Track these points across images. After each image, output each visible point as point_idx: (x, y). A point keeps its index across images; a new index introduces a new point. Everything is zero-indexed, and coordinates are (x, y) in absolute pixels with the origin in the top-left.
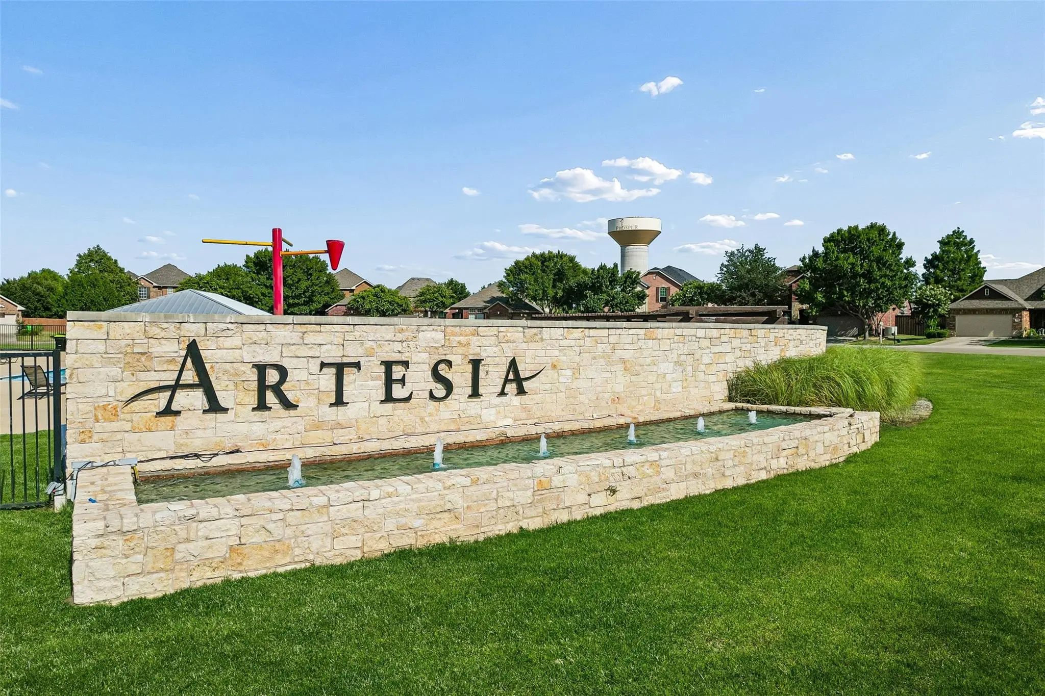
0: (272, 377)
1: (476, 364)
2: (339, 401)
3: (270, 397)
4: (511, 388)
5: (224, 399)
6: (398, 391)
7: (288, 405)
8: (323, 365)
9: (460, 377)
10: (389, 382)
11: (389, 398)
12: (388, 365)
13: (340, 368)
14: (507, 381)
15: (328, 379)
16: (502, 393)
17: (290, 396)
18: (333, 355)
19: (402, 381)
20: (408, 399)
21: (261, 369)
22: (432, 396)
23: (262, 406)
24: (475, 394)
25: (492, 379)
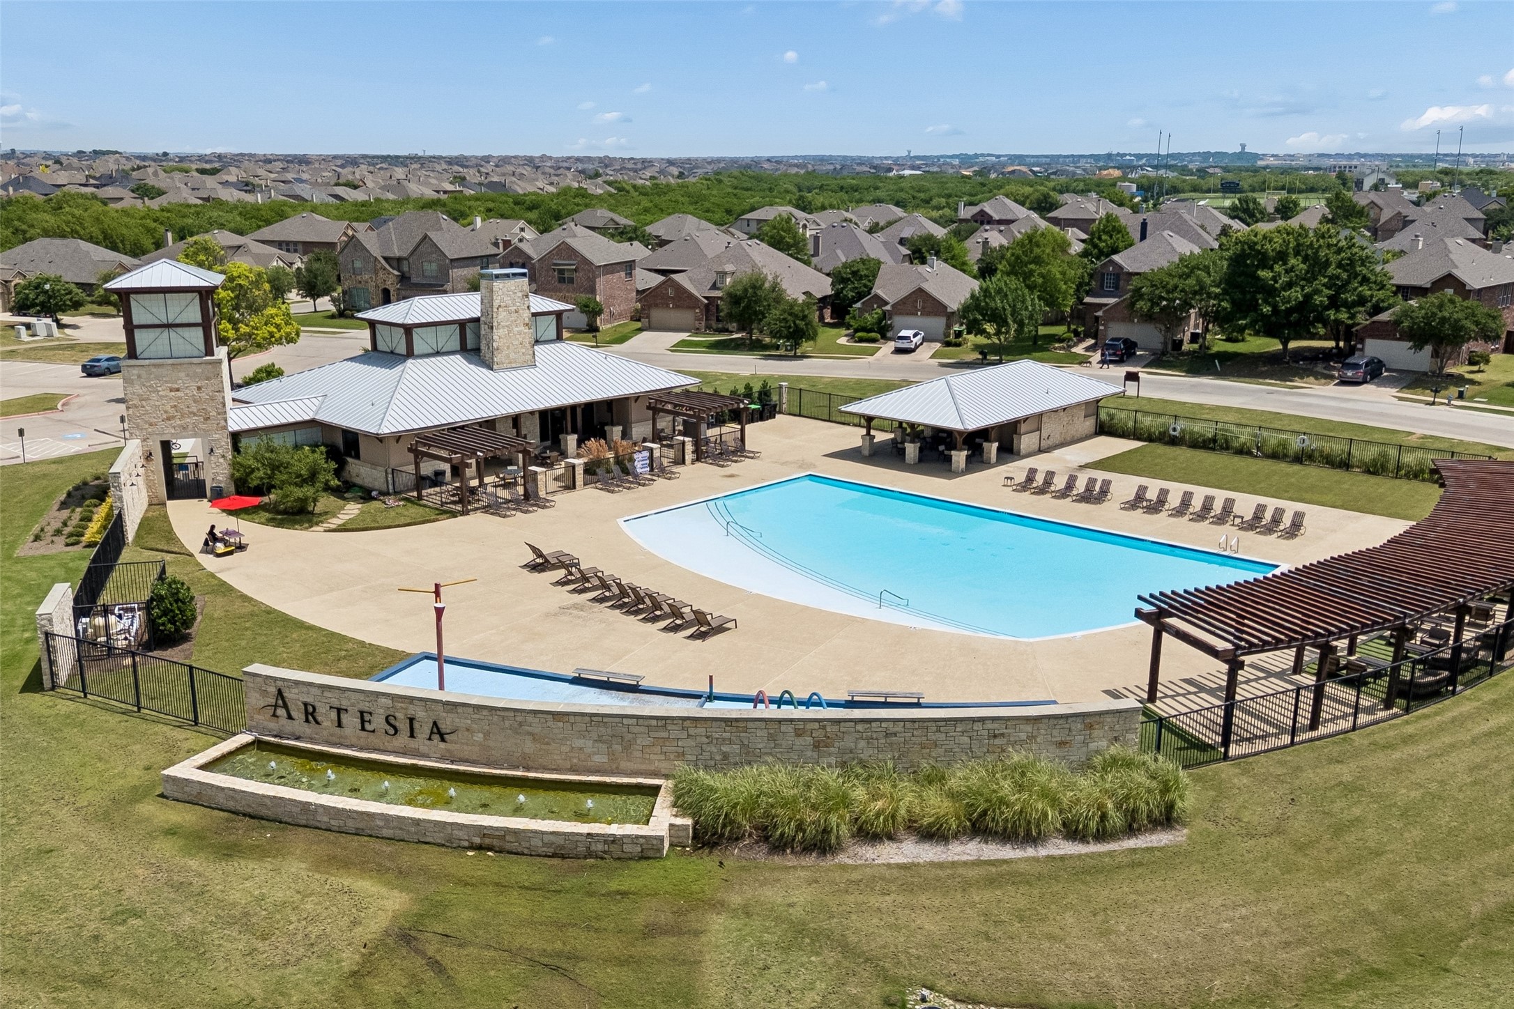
0: (311, 709)
1: (411, 720)
2: (340, 725)
3: (310, 718)
4: (436, 737)
5: (293, 714)
6: (367, 726)
7: (317, 723)
9: (404, 726)
10: (363, 721)
11: (363, 729)
12: (362, 713)
13: (339, 711)
14: (432, 733)
15: (334, 715)
16: (430, 739)
17: (319, 719)
18: (336, 703)
19: (369, 721)
20: (373, 731)
21: (306, 705)
22: (386, 733)
23: (307, 721)
24: (412, 736)
25: (423, 730)
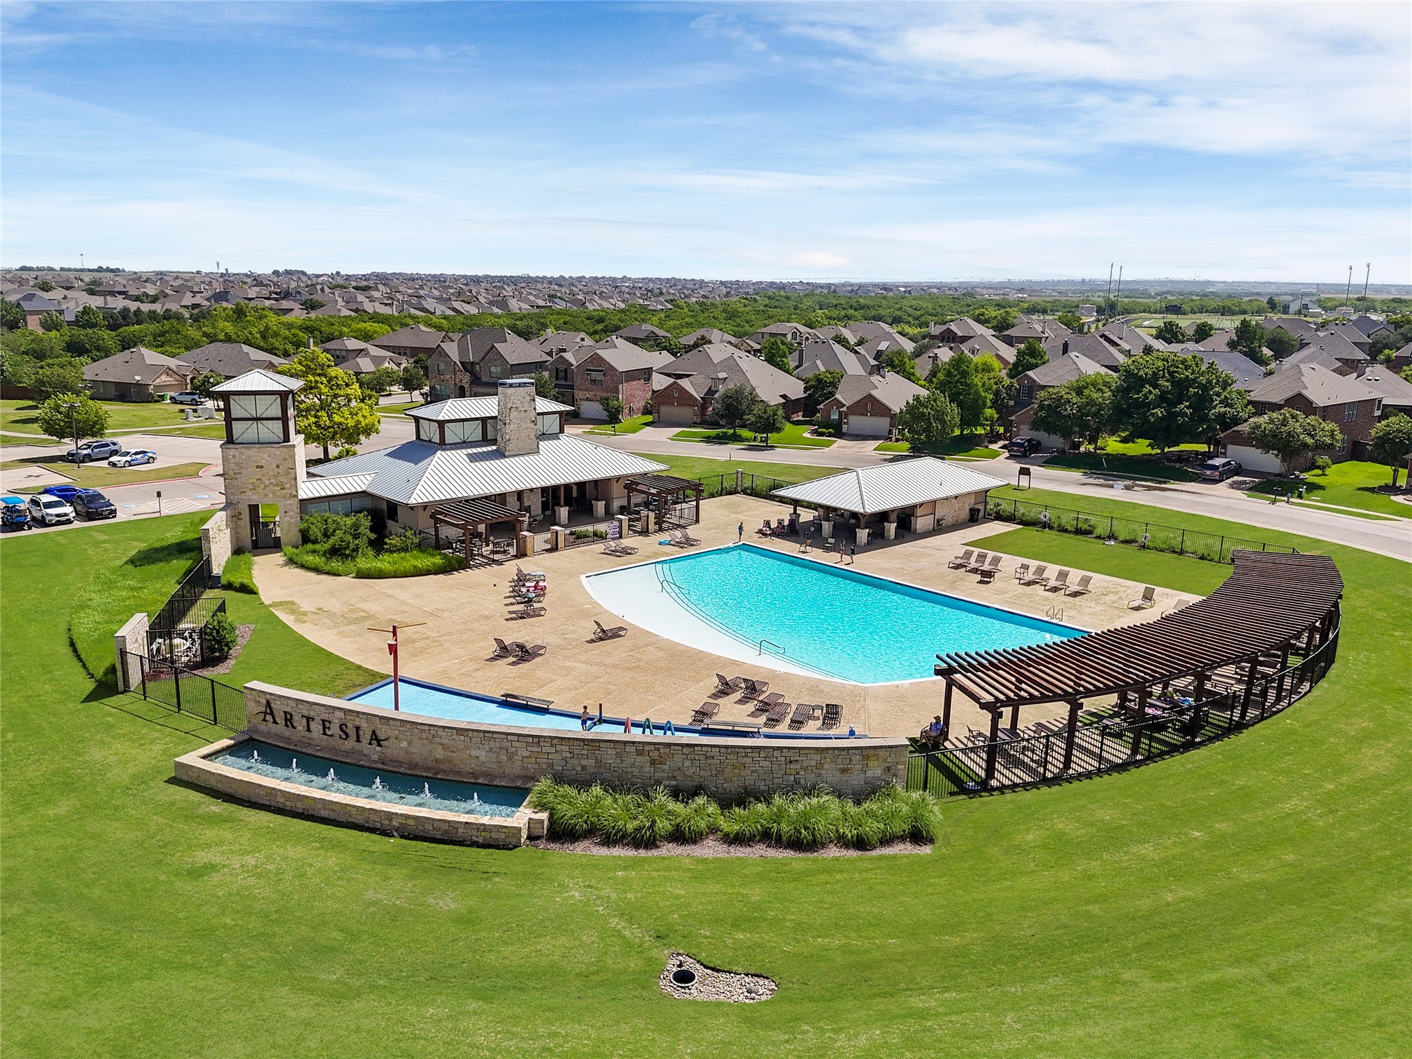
0: (289, 716)
1: (358, 728)
2: (309, 730)
3: (289, 723)
4: (375, 742)
5: (278, 720)
6: (327, 731)
7: (293, 727)
8: (303, 716)
9: (352, 732)
10: (324, 728)
11: (324, 733)
13: (308, 719)
14: (371, 739)
15: (304, 721)
16: (370, 744)
17: (295, 724)
18: (306, 713)
19: (329, 728)
20: (331, 736)
21: (285, 713)
22: (340, 737)
23: (286, 725)
24: (358, 740)
25: (366, 736)
